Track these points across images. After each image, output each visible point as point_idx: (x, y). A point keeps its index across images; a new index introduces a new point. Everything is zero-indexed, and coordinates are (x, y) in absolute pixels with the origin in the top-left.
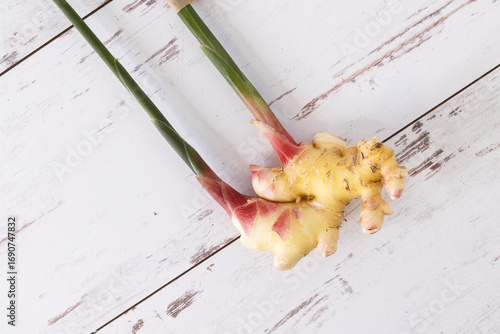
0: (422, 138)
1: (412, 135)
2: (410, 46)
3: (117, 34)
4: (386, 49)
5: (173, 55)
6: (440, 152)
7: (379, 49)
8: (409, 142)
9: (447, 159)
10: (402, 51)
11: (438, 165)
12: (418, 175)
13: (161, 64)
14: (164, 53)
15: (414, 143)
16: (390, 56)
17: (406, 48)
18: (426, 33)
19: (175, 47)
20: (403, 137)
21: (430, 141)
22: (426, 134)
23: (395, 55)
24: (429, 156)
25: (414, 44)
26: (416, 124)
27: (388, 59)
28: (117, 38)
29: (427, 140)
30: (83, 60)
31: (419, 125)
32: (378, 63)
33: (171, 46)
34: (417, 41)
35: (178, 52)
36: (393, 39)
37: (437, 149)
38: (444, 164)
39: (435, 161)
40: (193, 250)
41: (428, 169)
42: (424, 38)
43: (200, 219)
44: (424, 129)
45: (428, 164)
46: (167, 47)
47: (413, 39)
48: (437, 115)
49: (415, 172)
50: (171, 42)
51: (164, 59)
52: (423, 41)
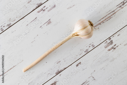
0: (111, 42)
1: (108, 41)
2: (107, 19)
3: (36, 18)
4: (102, 20)
5: (50, 23)
6: (116, 45)
7: (100, 20)
8: (108, 43)
9: (117, 47)
10: (105, 21)
11: (115, 48)
12: (110, 51)
13: (47, 25)
14: (47, 23)
15: (109, 43)
16: (103, 22)
17: (107, 20)
18: (111, 16)
19: (50, 21)
20: (106, 42)
21: (113, 42)
22: (112, 41)
23: (104, 22)
24: (113, 46)
25: (109, 19)
26: (110, 38)
27: (102, 23)
28: (36, 19)
29: (112, 42)
30: (27, 25)
31: (110, 39)
32: (100, 24)
33: (49, 21)
34: (109, 18)
35: (51, 22)
36: (103, 18)
37: (115, 44)
38: (117, 48)
39: (114, 47)
40: (56, 71)
41: (113, 49)
42: (111, 17)
43: (57, 63)
44: (111, 39)
45: (113, 48)
46: (48, 21)
47: (108, 18)
48: (115, 36)
49: (109, 50)
50: (49, 20)
51: (48, 24)
52: (110, 18)
